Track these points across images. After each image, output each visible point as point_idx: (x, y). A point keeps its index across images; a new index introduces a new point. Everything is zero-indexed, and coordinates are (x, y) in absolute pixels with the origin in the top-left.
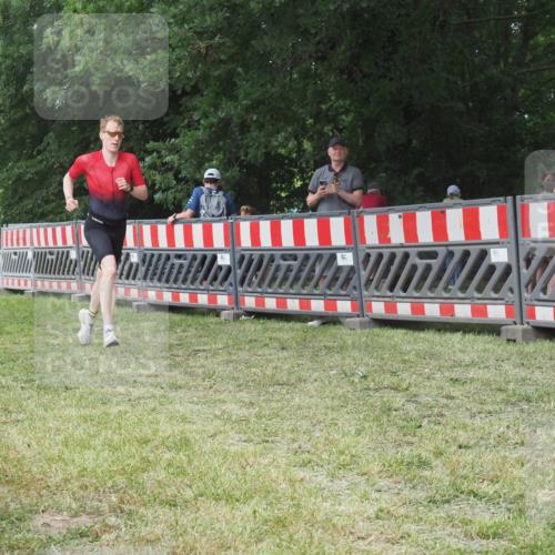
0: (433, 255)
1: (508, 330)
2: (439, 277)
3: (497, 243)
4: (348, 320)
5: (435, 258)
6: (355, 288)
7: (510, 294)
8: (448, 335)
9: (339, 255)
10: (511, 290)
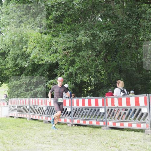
0: (126, 110)
1: (146, 131)
2: (128, 116)
3: (144, 107)
4: (102, 127)
5: (127, 111)
6: (105, 118)
7: (147, 121)
8: (130, 132)
9: (100, 109)
10: (148, 120)
